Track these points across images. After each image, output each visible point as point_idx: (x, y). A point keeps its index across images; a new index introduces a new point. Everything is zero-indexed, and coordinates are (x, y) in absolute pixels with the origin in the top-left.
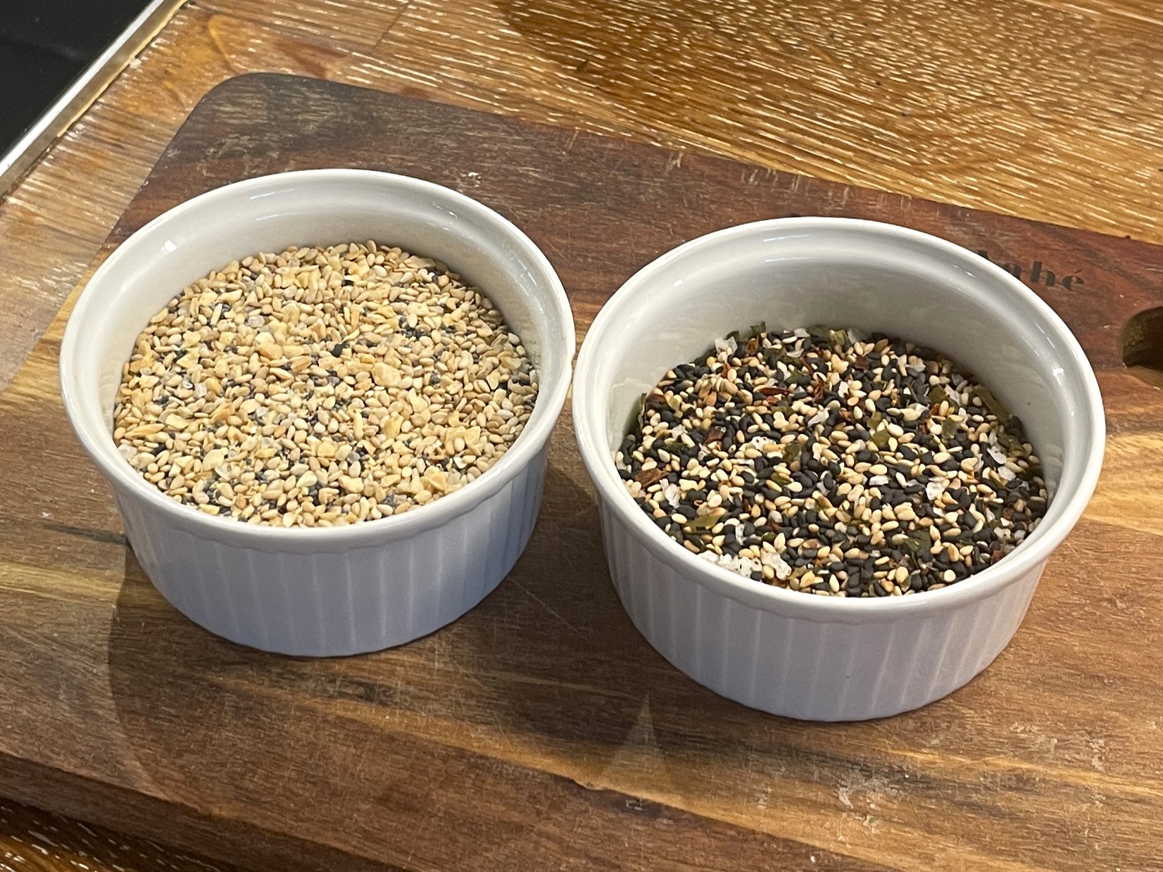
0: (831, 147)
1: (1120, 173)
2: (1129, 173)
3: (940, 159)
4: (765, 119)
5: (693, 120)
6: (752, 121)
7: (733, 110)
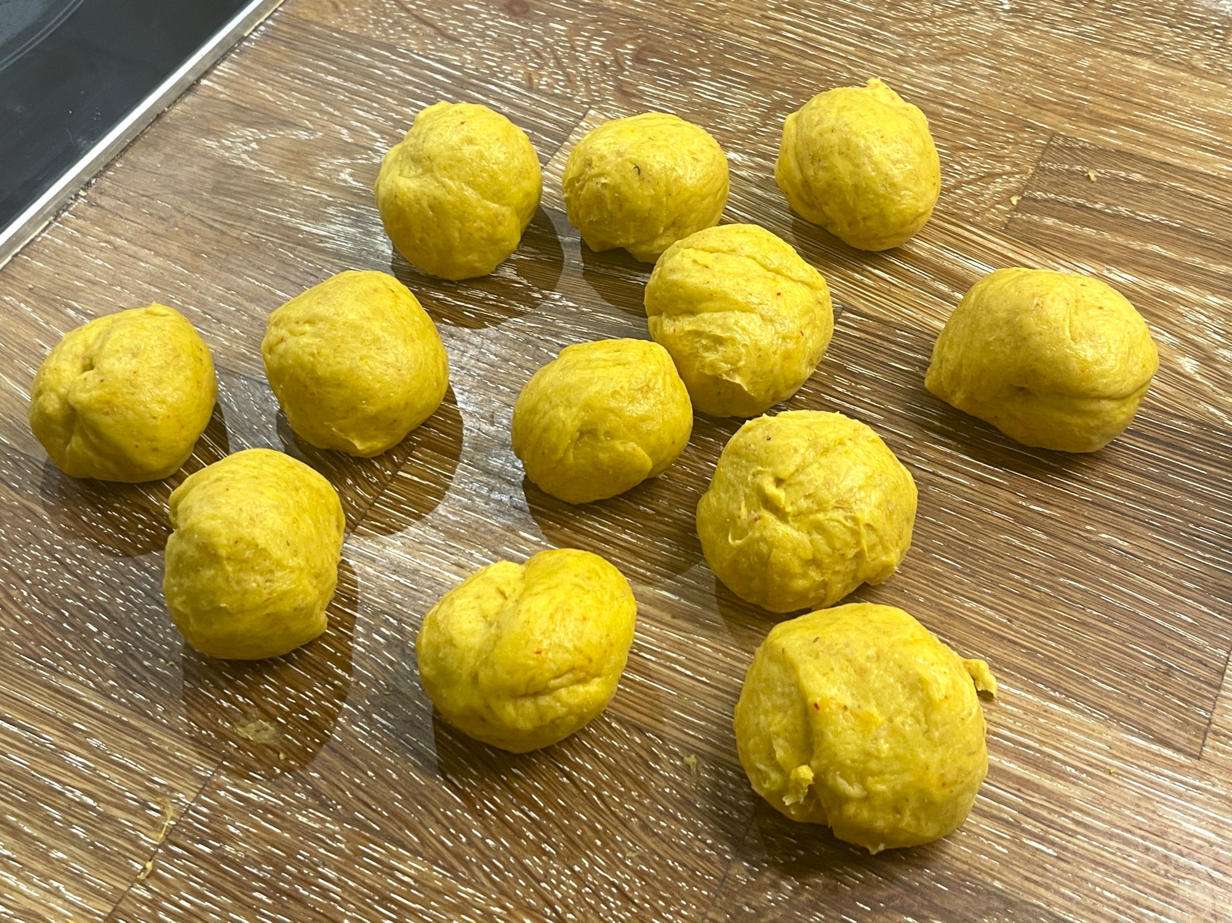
0: (837, 44)
1: (1064, 63)
2: (1071, 63)
3: (923, 52)
4: (788, 23)
5: (732, 24)
6: (778, 24)
7: (763, 16)
